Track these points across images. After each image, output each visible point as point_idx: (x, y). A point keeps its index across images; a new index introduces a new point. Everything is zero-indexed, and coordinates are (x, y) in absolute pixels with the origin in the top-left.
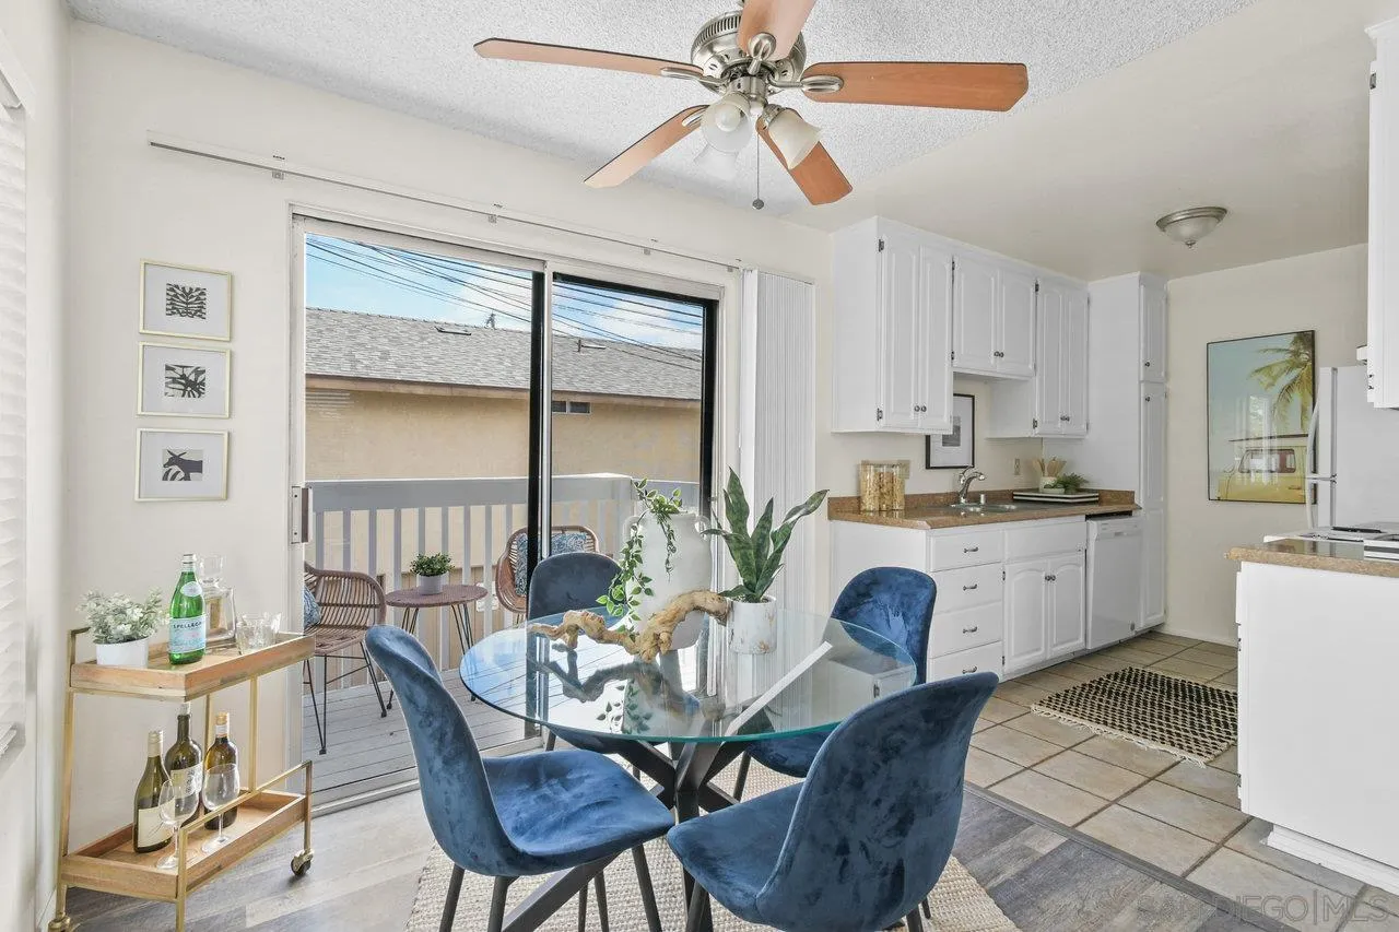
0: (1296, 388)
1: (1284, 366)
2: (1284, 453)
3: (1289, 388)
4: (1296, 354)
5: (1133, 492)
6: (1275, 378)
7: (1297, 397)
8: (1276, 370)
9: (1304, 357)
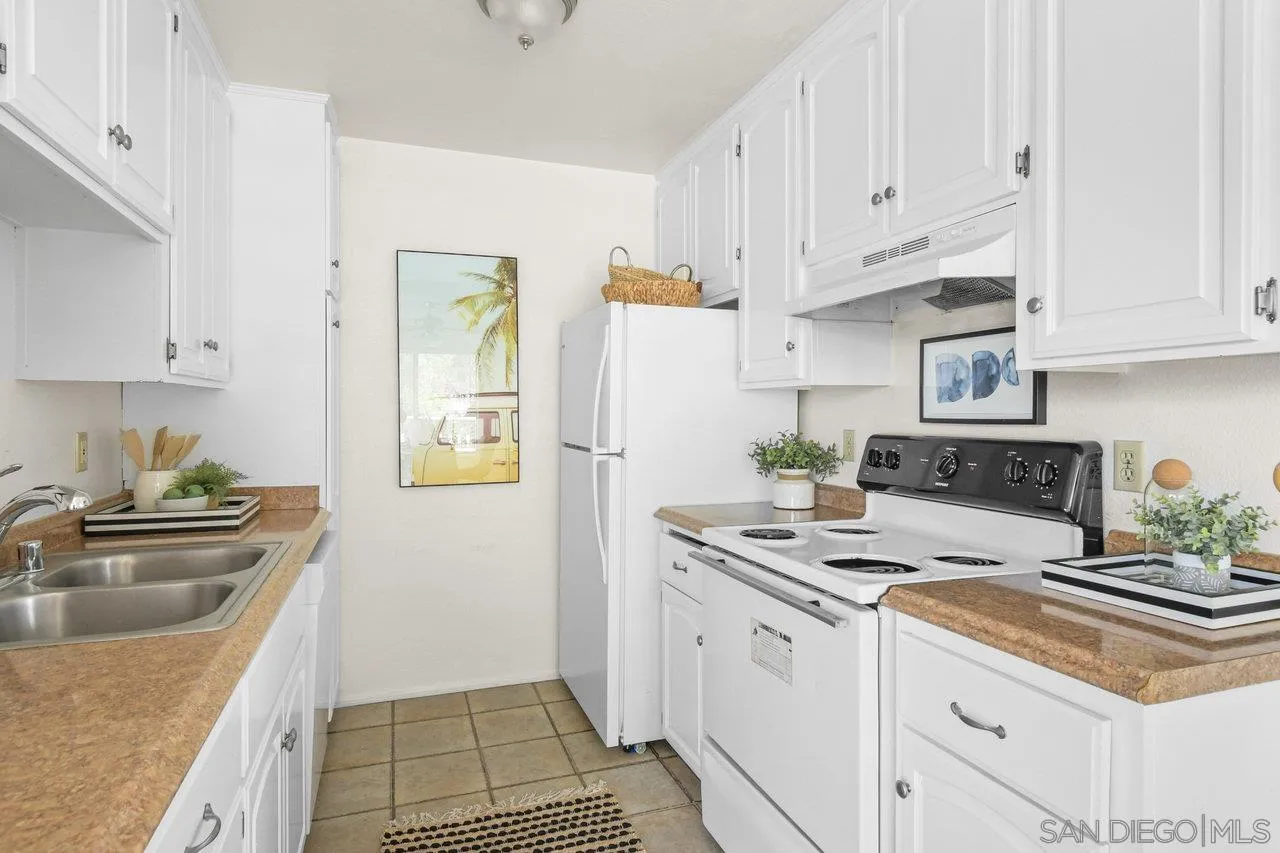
0: (500, 330)
1: (488, 299)
2: (489, 415)
3: (493, 330)
4: (501, 286)
5: (316, 488)
6: (479, 314)
7: (501, 341)
8: (480, 303)
9: (508, 291)
